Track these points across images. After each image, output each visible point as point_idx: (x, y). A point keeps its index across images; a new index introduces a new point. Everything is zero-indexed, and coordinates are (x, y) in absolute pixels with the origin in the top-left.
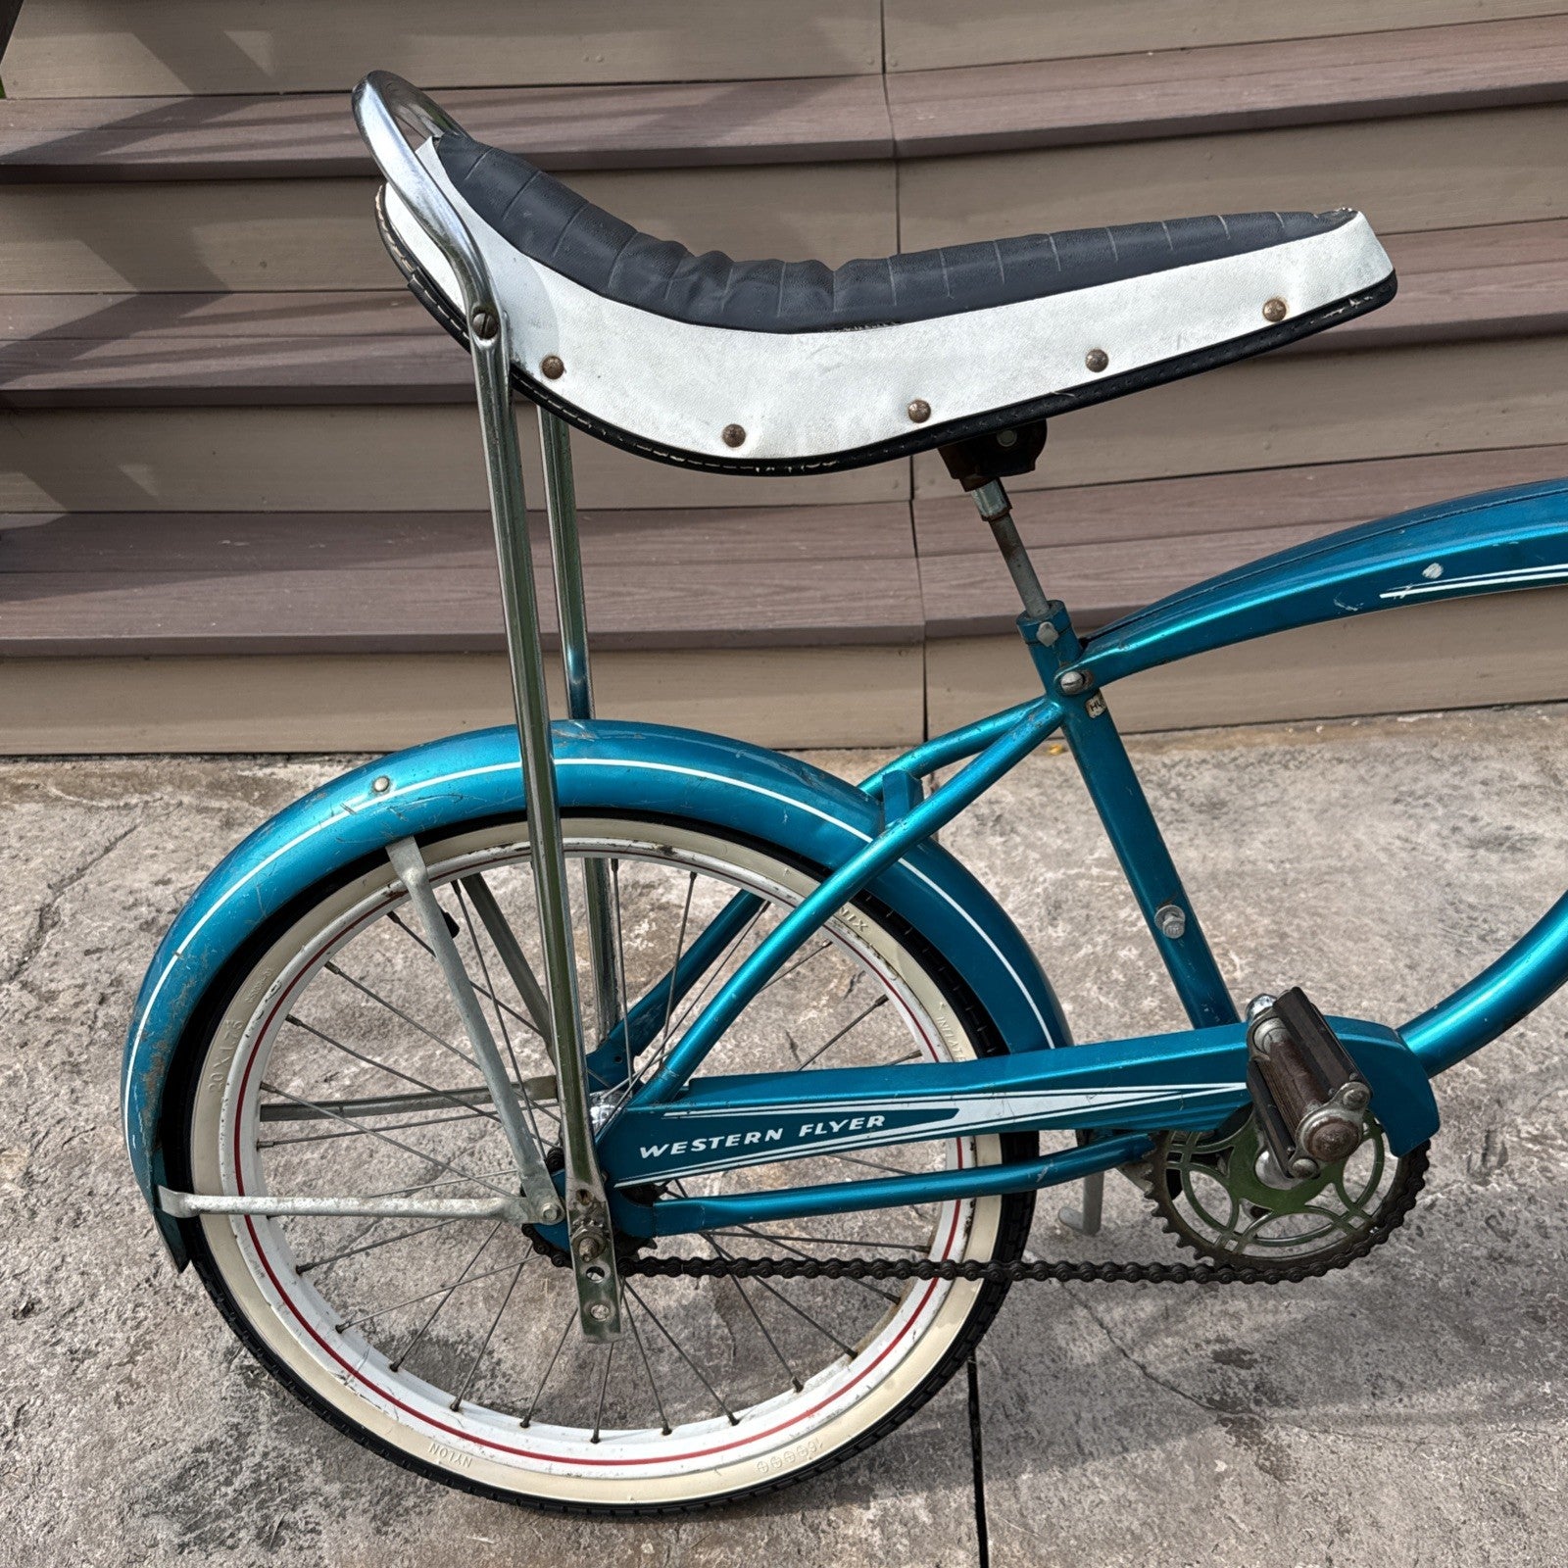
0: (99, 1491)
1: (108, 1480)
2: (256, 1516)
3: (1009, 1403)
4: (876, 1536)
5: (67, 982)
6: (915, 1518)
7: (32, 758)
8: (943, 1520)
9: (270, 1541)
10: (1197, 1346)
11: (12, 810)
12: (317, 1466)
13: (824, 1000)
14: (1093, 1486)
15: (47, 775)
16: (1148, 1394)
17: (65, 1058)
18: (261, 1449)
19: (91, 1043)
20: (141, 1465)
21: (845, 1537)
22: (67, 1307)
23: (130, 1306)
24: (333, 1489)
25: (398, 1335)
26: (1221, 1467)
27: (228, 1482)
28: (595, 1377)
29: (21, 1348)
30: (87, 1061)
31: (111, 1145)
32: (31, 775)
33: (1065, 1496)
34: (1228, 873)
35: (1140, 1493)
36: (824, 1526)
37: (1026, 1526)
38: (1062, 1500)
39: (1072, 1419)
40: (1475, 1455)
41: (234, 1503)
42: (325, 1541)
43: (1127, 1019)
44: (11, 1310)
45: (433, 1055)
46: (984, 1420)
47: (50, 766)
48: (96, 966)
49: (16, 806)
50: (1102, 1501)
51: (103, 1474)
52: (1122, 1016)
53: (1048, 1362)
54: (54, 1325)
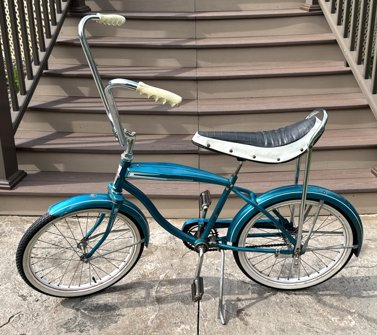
0: (52, 325)
1: (53, 323)
2: (79, 328)
3: (204, 315)
4: (181, 331)
5: (40, 253)
6: (187, 329)
7: (30, 216)
8: (192, 330)
9: (82, 332)
10: (236, 308)
11: (27, 225)
12: (89, 322)
13: (178, 258)
14: (217, 326)
15: (33, 219)
17: (40, 264)
18: (79, 320)
19: (45, 262)
20: (59, 321)
21: (176, 331)
22: (44, 300)
23: (56, 300)
24: (92, 325)
25: (102, 305)
26: (237, 324)
27: (74, 324)
28: (136, 310)
29: (37, 306)
30: (44, 265)
31: (50, 277)
32: (30, 219)
34: (252, 241)
36: (173, 330)
37: (205, 331)
38: (211, 328)
39: (214, 317)
40: (278, 323)
41: (75, 327)
42: (91, 332)
43: (231, 262)
44: (34, 300)
45: (107, 265)
46: (200, 317)
47: (33, 218)
48: (45, 250)
49: (27, 224)
51: (53, 322)
52: (230, 262)
53: (211, 310)
54: (42, 302)
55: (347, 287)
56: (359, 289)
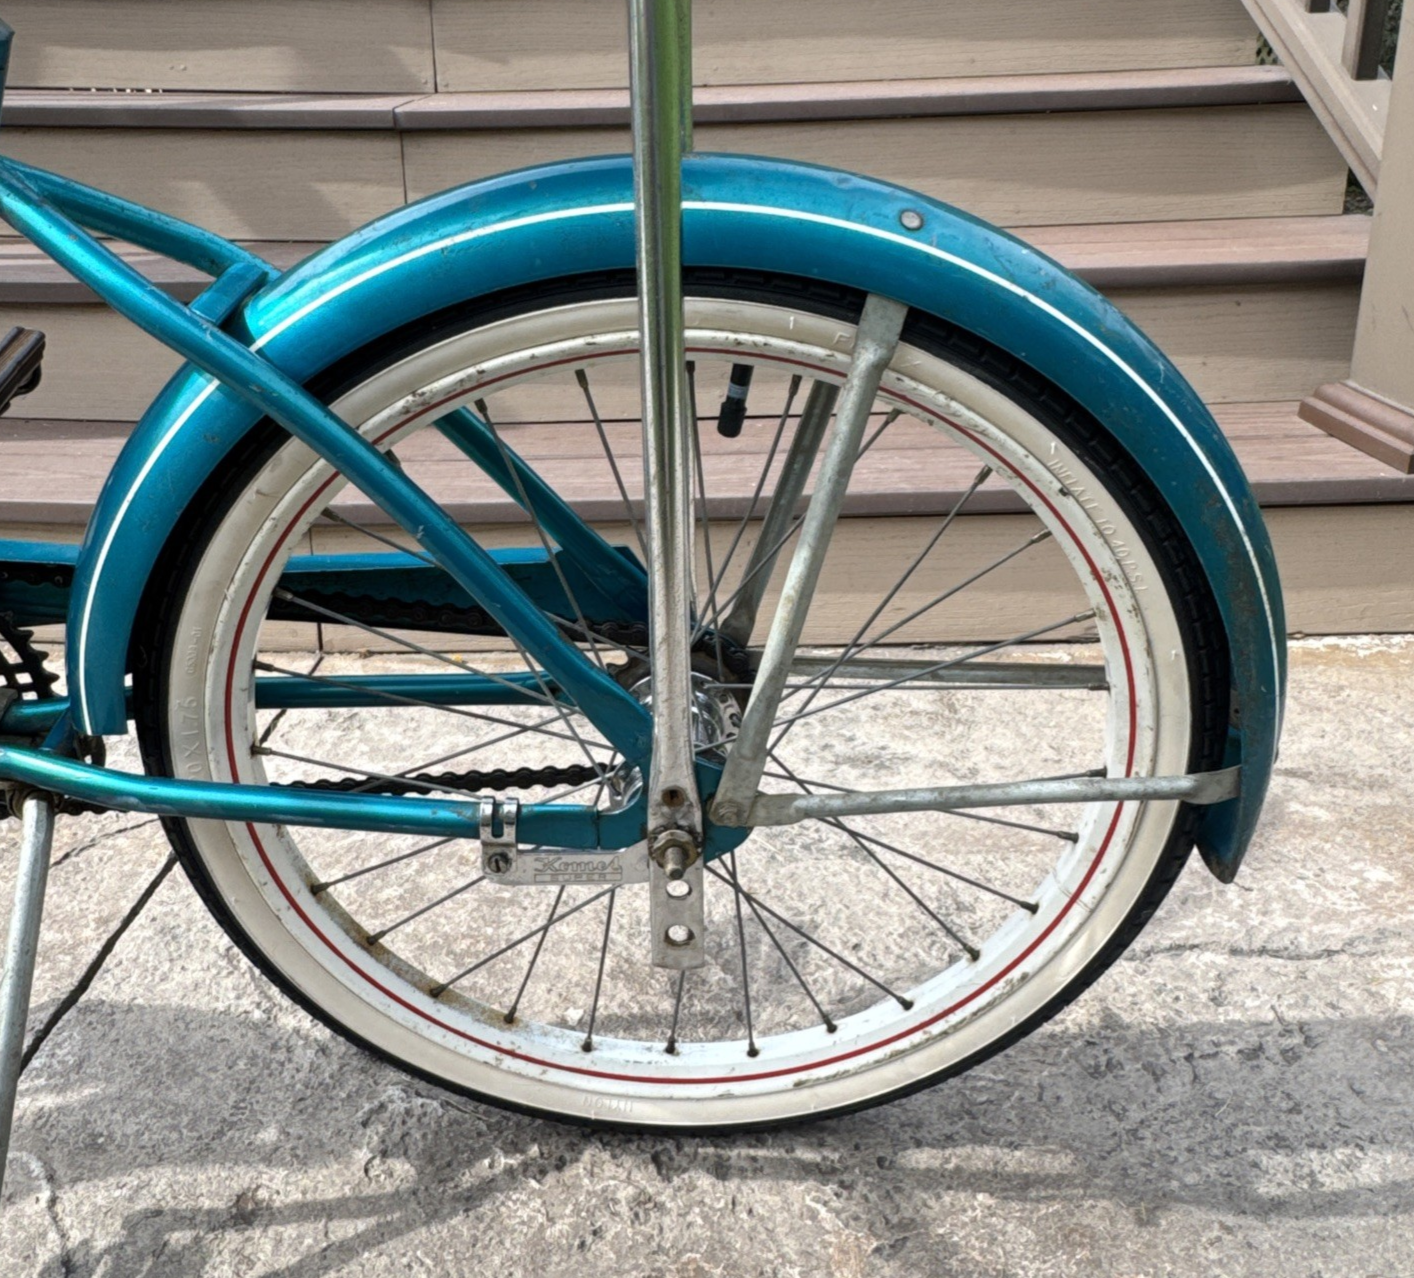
55: (1135, 1114)
56: (1229, 1130)
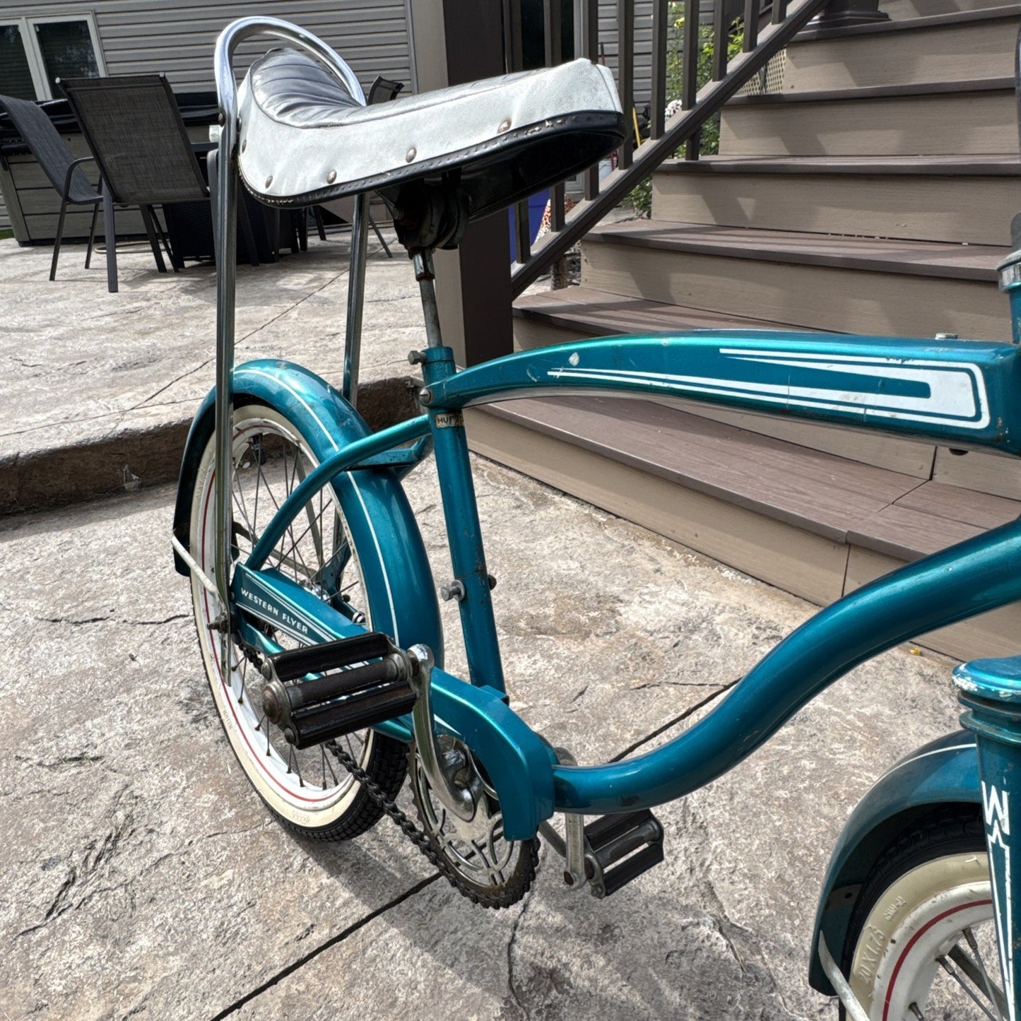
3: (438, 897)
4: (314, 891)
6: (336, 899)
8: (342, 911)
9: (194, 720)
10: (552, 957)
13: (622, 684)
14: (414, 965)
15: (489, 468)
16: (497, 953)
21: (307, 880)
33: (398, 955)
35: (425, 990)
36: (307, 869)
37: (365, 949)
38: (394, 956)
39: (452, 928)
42: (204, 733)
47: (494, 466)
50: (406, 975)
